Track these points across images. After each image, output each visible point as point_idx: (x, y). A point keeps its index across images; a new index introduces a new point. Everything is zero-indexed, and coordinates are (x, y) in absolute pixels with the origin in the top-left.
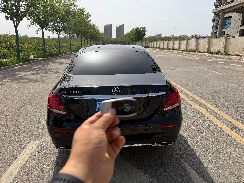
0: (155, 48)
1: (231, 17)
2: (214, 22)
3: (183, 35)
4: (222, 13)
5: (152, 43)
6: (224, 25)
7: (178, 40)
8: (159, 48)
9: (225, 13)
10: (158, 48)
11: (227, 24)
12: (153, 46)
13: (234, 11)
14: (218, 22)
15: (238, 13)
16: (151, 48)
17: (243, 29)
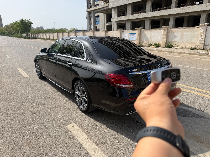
0: (45, 39)
1: (99, 16)
2: (88, 19)
3: (63, 28)
4: (94, 12)
5: (41, 35)
6: (95, 22)
7: (66, 32)
8: (50, 39)
9: (95, 12)
10: (48, 39)
11: (97, 21)
12: (42, 37)
13: (100, 12)
14: (91, 19)
15: (103, 14)
16: (41, 39)
17: (108, 26)
